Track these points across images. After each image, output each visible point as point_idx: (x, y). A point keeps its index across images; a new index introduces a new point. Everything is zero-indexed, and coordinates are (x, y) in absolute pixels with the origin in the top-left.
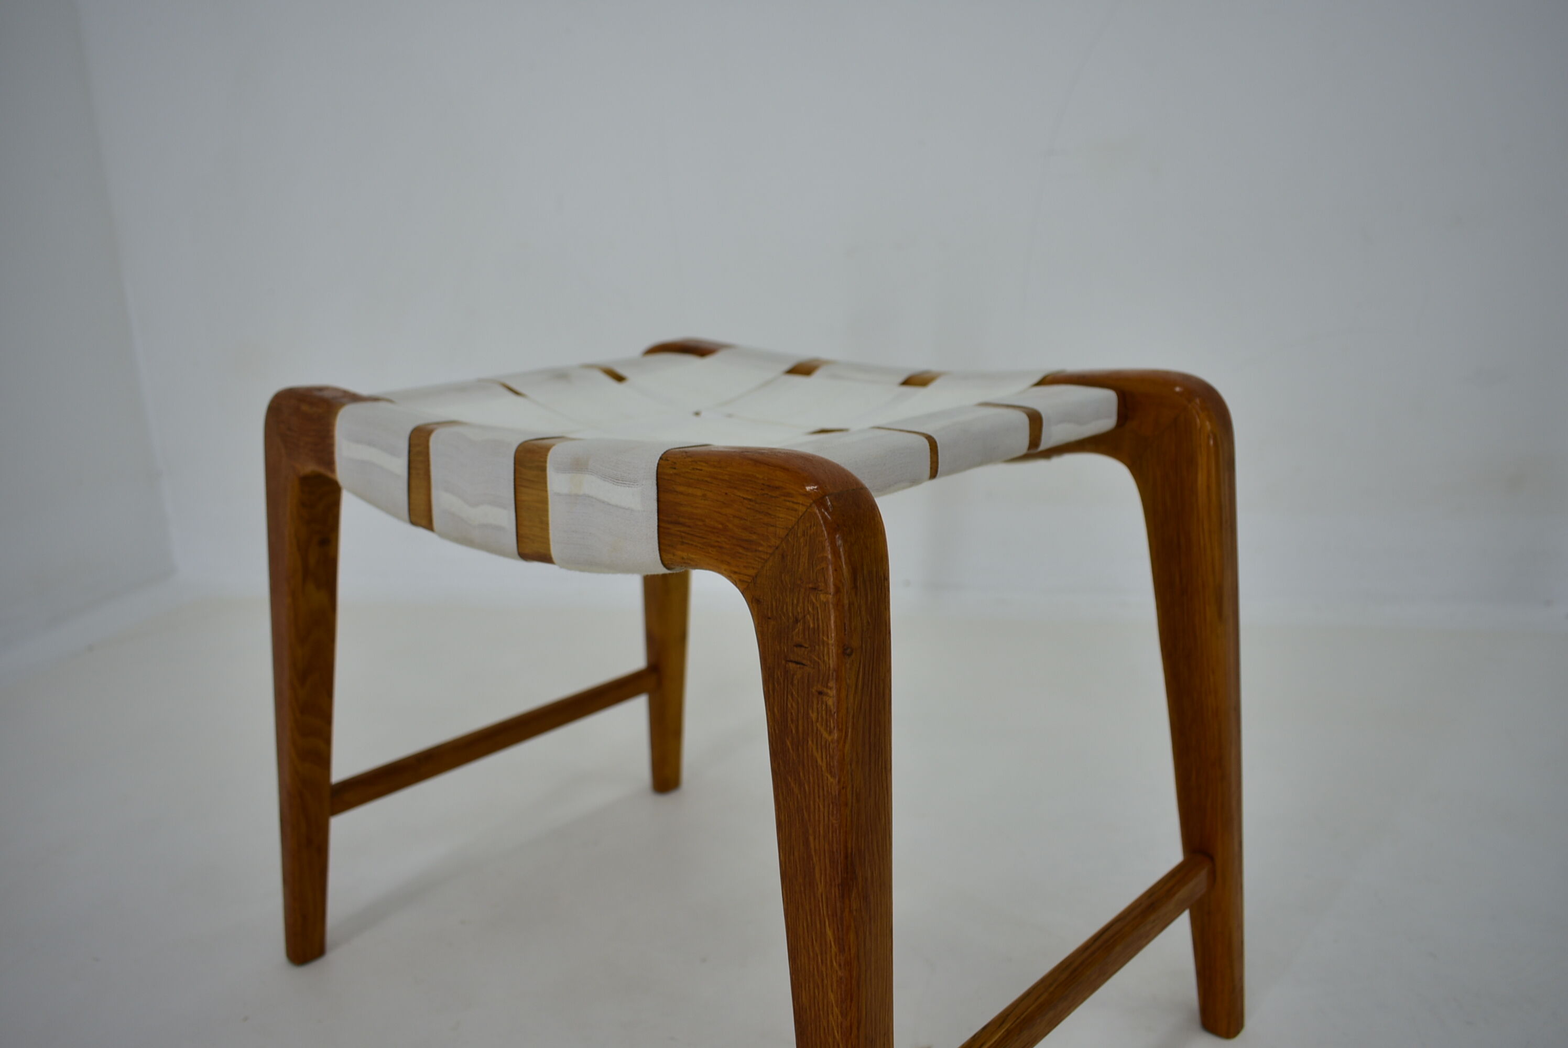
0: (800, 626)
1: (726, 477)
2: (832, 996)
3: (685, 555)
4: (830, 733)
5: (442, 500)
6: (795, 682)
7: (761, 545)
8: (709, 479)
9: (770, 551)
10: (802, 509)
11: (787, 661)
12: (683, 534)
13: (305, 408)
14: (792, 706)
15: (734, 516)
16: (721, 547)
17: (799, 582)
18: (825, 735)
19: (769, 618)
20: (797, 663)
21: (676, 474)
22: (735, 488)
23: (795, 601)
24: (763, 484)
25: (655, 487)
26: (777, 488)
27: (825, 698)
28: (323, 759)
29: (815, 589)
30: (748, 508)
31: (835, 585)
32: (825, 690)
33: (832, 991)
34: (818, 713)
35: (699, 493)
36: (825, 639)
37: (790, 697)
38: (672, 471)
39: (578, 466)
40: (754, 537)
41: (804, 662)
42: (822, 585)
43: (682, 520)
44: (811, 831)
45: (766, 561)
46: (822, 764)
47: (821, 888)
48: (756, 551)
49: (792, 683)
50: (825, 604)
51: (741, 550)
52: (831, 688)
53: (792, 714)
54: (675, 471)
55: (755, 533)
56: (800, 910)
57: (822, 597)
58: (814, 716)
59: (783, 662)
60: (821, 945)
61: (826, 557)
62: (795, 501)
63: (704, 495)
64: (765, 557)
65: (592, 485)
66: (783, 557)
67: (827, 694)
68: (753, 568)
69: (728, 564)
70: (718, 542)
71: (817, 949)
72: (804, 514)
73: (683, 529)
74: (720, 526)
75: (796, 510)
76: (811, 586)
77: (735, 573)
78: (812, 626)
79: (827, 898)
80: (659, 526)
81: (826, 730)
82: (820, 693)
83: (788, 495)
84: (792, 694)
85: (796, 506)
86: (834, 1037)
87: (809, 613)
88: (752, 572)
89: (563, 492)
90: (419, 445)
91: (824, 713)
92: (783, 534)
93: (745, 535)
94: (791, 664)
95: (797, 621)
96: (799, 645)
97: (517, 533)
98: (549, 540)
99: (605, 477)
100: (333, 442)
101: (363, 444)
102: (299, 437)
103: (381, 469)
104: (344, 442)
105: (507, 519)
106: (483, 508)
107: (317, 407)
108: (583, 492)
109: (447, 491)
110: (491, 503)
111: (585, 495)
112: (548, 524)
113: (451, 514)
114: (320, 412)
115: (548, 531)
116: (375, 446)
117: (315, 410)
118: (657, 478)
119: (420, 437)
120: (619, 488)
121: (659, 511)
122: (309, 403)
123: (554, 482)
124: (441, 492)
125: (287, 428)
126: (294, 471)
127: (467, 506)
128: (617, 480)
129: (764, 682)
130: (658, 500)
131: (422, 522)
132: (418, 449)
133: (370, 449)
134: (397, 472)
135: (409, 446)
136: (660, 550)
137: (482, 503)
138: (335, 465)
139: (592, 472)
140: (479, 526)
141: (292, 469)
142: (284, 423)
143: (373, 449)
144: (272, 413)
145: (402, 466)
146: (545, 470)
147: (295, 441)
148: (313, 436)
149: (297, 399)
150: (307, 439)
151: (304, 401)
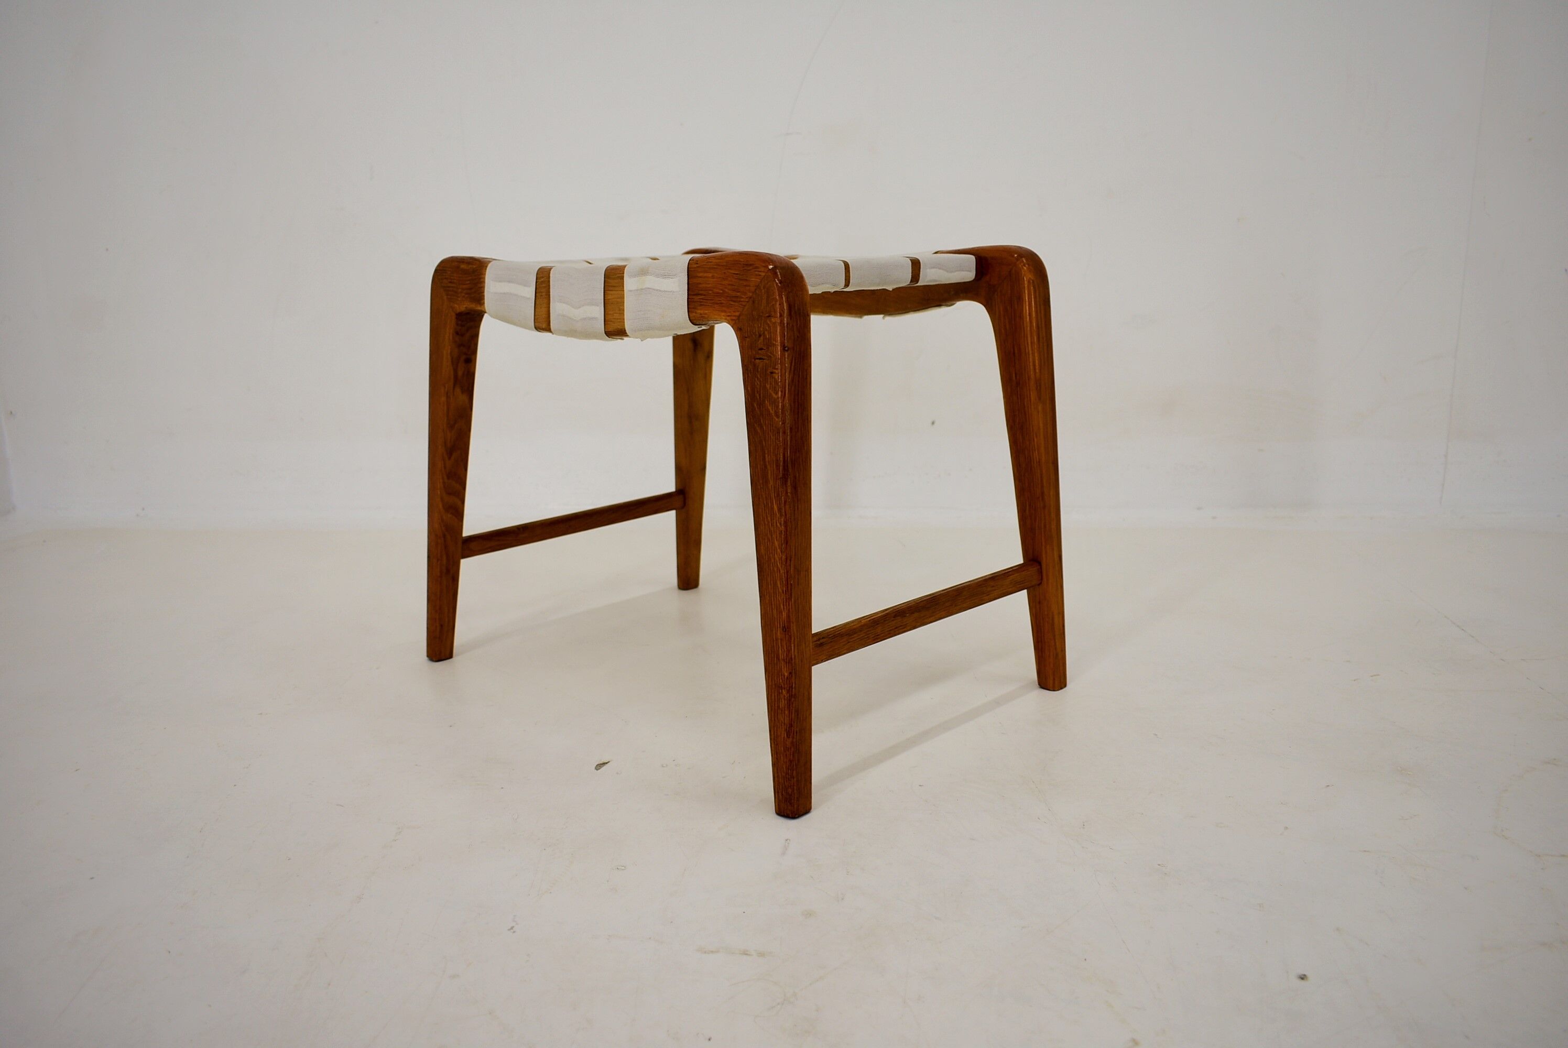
0: (762, 338)
1: (725, 264)
2: (776, 543)
3: (702, 312)
4: (777, 393)
5: (557, 308)
6: (759, 370)
7: (742, 298)
8: (715, 267)
9: (747, 300)
10: (763, 274)
12: (701, 300)
13: (463, 266)
14: (757, 384)
15: (729, 285)
16: (721, 303)
17: (761, 314)
18: (774, 396)
19: (746, 337)
20: (760, 359)
21: (698, 267)
22: (729, 269)
23: (759, 325)
24: (744, 264)
25: (686, 276)
26: (751, 265)
27: (774, 375)
28: (459, 513)
29: (769, 316)
30: (736, 279)
31: (780, 313)
32: (774, 371)
33: (777, 540)
34: (770, 384)
35: (710, 275)
36: (774, 342)
37: (756, 379)
38: (695, 266)
39: (643, 272)
40: (739, 294)
41: (763, 357)
42: (773, 314)
43: (701, 292)
44: (766, 452)
45: (745, 306)
46: (772, 412)
47: (771, 483)
48: (740, 301)
49: (758, 371)
50: (775, 323)
51: (732, 303)
52: (777, 369)
53: (757, 388)
54: (697, 265)
55: (739, 292)
56: (761, 499)
57: (773, 320)
58: (768, 386)
59: (753, 360)
60: (771, 515)
61: (776, 298)
62: (760, 270)
63: (712, 276)
64: (744, 304)
65: (650, 282)
66: (754, 302)
67: (775, 373)
68: (738, 311)
69: (725, 312)
70: (720, 301)
71: (769, 518)
72: (764, 276)
73: (701, 297)
74: (721, 292)
75: (760, 275)
76: (767, 315)
77: (729, 316)
78: (768, 337)
79: (774, 487)
80: (688, 298)
81: (774, 393)
82: (772, 373)
83: (757, 268)
84: (757, 378)
85: (760, 273)
86: (778, 567)
87: (766, 330)
88: (737, 314)
89: (634, 289)
90: (543, 277)
91: (773, 383)
92: (753, 289)
93: (734, 294)
94: (757, 360)
95: (760, 336)
96: (761, 349)
97: (605, 321)
98: (624, 321)
99: (658, 275)
100: (484, 284)
101: (505, 282)
102: (458, 286)
103: (517, 296)
104: (491, 283)
105: (599, 312)
106: (584, 308)
107: (472, 264)
108: (645, 286)
109: (561, 301)
110: (588, 304)
111: (647, 289)
112: (624, 309)
113: (562, 316)
114: (475, 267)
115: (624, 314)
116: (513, 282)
117: (470, 266)
118: (688, 271)
119: (543, 272)
120: (666, 281)
121: (688, 289)
122: (466, 263)
123: (628, 284)
124: (556, 303)
125: (449, 282)
126: (453, 310)
127: (573, 309)
128: (665, 276)
129: (745, 374)
130: (688, 283)
131: (543, 328)
132: (542, 280)
133: (510, 284)
134: (527, 296)
135: (536, 279)
136: (688, 311)
137: (584, 305)
138: (484, 300)
139: (651, 274)
140: (581, 319)
141: (451, 309)
142: (447, 279)
143: (512, 284)
144: (439, 274)
145: (531, 292)
146: (624, 277)
147: (455, 289)
148: (469, 284)
149: (457, 261)
150: (464, 286)
151: (463, 263)
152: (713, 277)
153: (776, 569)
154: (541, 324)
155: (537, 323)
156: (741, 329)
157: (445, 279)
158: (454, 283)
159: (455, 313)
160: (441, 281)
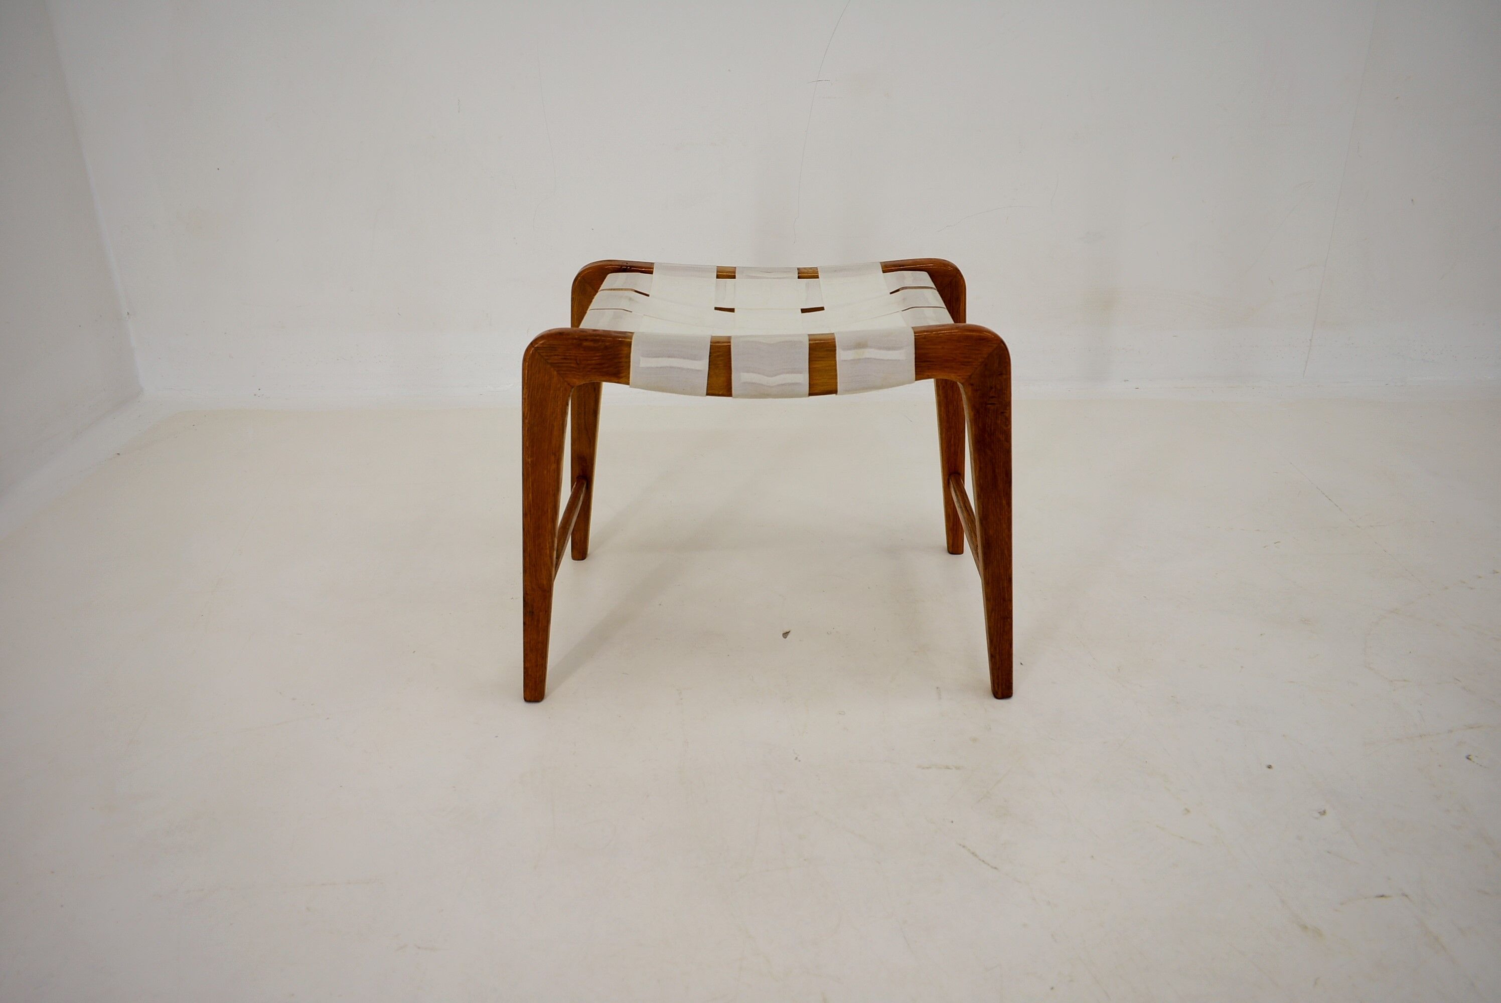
0: (994, 390)
4: (1007, 426)
6: (990, 412)
7: (974, 362)
9: (979, 364)
11: (986, 404)
14: (988, 421)
16: (951, 367)
18: (1005, 428)
19: (977, 390)
21: (926, 341)
24: (976, 339)
25: (914, 349)
26: (983, 339)
29: (1001, 374)
30: (968, 349)
32: (1005, 411)
34: (1001, 420)
35: (940, 347)
40: (971, 360)
41: (995, 403)
43: (929, 360)
48: (971, 365)
51: (963, 366)
58: (999, 422)
59: (983, 405)
62: (992, 342)
64: (975, 367)
65: (870, 353)
66: (986, 365)
67: (1006, 412)
68: (970, 372)
69: (956, 373)
70: (950, 365)
74: (952, 359)
76: (999, 373)
77: (959, 376)
78: (999, 388)
80: (915, 365)
81: (1005, 426)
82: (1003, 413)
83: (989, 341)
85: (993, 345)
87: (998, 384)
88: (969, 374)
89: (849, 359)
90: (719, 352)
91: (1004, 420)
92: (986, 356)
93: (966, 360)
94: (989, 406)
95: (991, 388)
96: (993, 397)
97: (809, 383)
98: (837, 383)
99: (880, 348)
100: (627, 360)
101: (662, 357)
102: (578, 362)
103: (681, 369)
104: (641, 358)
105: (803, 379)
106: (782, 376)
107: (603, 342)
108: (864, 357)
109: (748, 372)
110: (788, 373)
111: (866, 358)
112: (836, 375)
113: (752, 383)
114: (607, 344)
115: (836, 379)
116: (675, 357)
117: (600, 343)
118: (915, 345)
119: (719, 347)
120: (890, 352)
121: (916, 358)
122: (592, 340)
123: (841, 355)
124: (742, 374)
125: (562, 359)
126: (569, 384)
127: (766, 377)
128: (888, 349)
129: (975, 415)
130: (916, 353)
131: (720, 393)
132: (719, 354)
133: (670, 359)
134: (698, 368)
135: (710, 353)
136: (916, 374)
137: (781, 374)
138: (629, 373)
139: (871, 347)
140: (779, 385)
141: (566, 383)
142: (558, 355)
143: (673, 359)
144: (541, 351)
145: (703, 365)
146: (835, 350)
147: (572, 365)
148: (598, 359)
149: (576, 339)
150: (589, 362)
151: (586, 340)
152: (943, 348)
153: (1003, 543)
154: (717, 392)
155: (711, 391)
156: (972, 385)
157: (555, 355)
158: (571, 359)
159: (573, 387)
160: (547, 358)
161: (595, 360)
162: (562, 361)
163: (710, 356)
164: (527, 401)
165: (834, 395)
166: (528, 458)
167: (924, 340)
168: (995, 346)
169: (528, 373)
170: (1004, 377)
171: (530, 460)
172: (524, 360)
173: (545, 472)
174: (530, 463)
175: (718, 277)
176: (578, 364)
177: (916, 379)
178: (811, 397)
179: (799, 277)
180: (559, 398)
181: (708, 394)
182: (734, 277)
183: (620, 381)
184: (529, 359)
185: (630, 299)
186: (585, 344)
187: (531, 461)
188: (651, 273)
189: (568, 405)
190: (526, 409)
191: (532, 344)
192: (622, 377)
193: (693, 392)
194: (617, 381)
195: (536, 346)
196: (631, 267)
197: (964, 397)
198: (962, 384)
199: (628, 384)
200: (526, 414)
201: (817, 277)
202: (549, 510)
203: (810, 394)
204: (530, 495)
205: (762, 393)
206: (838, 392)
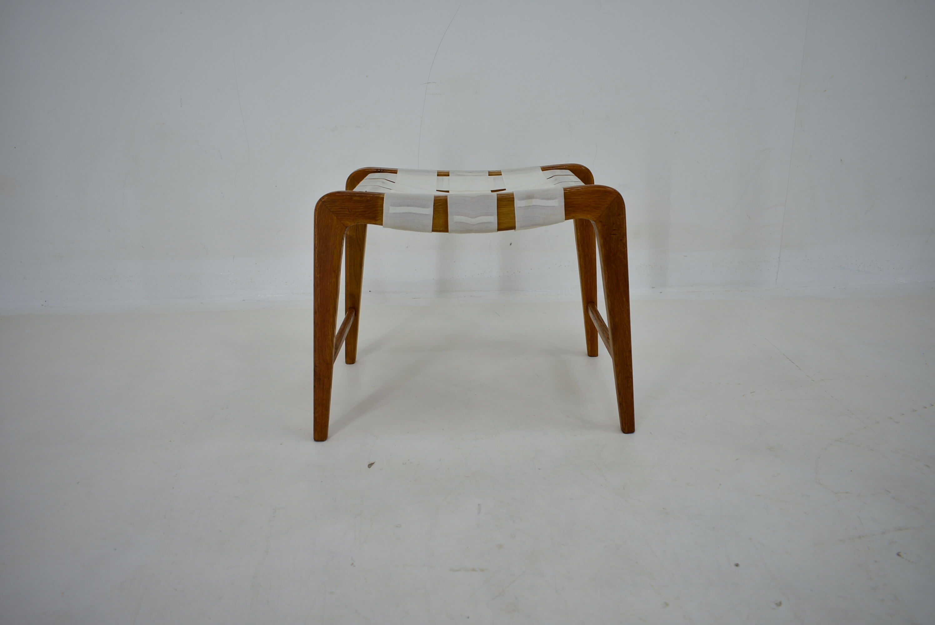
1: (590, 192)
3: (574, 215)
5: (453, 219)
8: (584, 193)
9: (605, 208)
12: (574, 210)
14: (612, 246)
15: (593, 201)
17: (615, 214)
19: (605, 225)
20: (614, 234)
23: (613, 219)
25: (563, 198)
27: (623, 241)
29: (619, 215)
30: (598, 199)
32: (623, 239)
39: (529, 197)
41: (617, 233)
51: (595, 210)
54: (572, 192)
55: (600, 205)
58: (619, 246)
63: (581, 198)
64: (603, 210)
65: (536, 202)
69: (591, 214)
73: (573, 208)
74: (588, 205)
77: (593, 216)
78: (618, 224)
80: (565, 209)
82: (621, 240)
88: (599, 215)
89: (523, 206)
90: (440, 202)
91: (622, 245)
92: (608, 203)
93: (596, 206)
94: (612, 235)
95: (614, 224)
96: (615, 230)
97: (498, 223)
98: (515, 222)
99: (542, 199)
100: (381, 209)
101: (404, 206)
102: (350, 211)
103: (416, 214)
104: (390, 207)
105: (494, 219)
106: (480, 217)
107: (365, 197)
108: (532, 205)
109: (458, 215)
110: (484, 215)
111: (533, 205)
112: (515, 217)
113: (461, 222)
114: (369, 198)
115: (515, 219)
116: (411, 206)
117: (364, 198)
118: (565, 196)
119: (440, 200)
120: (549, 201)
121: (565, 205)
122: (359, 196)
123: (518, 204)
124: (455, 216)
125: (340, 208)
126: (344, 225)
127: (470, 219)
128: (548, 199)
129: (604, 242)
130: (565, 202)
131: (441, 229)
132: (440, 204)
133: (409, 208)
134: (427, 213)
135: (434, 203)
136: (565, 215)
137: (479, 216)
138: (382, 217)
139: (536, 198)
140: (478, 224)
141: (342, 225)
142: (337, 206)
143: (411, 207)
144: (326, 204)
145: (430, 211)
146: (514, 201)
147: (346, 212)
148: (362, 208)
149: (348, 195)
150: (357, 210)
151: (355, 196)
154: (438, 229)
155: (435, 229)
156: (601, 222)
157: (335, 206)
158: (345, 209)
159: (346, 227)
160: (330, 208)
161: (361, 209)
162: (340, 210)
163: (434, 205)
164: (317, 236)
165: (513, 231)
166: (318, 274)
167: (569, 193)
168: (615, 196)
169: (318, 218)
170: (622, 216)
171: (318, 275)
172: (316, 210)
173: (329, 284)
174: (319, 277)
175: (438, 175)
176: (350, 212)
177: (566, 219)
178: (499, 232)
179: (489, 175)
180: (338, 234)
181: (433, 231)
182: (448, 175)
183: (377, 222)
184: (318, 209)
185: (383, 182)
186: (354, 198)
187: (320, 276)
188: (396, 173)
189: (343, 239)
190: (317, 242)
191: (320, 200)
192: (378, 220)
193: (423, 230)
194: (374, 223)
195: (323, 200)
196: (383, 170)
197: (596, 231)
198: (595, 221)
199: (382, 225)
200: (316, 245)
201: (501, 175)
202: (331, 309)
203: (499, 229)
204: (319, 299)
205: (468, 230)
206: (516, 228)
